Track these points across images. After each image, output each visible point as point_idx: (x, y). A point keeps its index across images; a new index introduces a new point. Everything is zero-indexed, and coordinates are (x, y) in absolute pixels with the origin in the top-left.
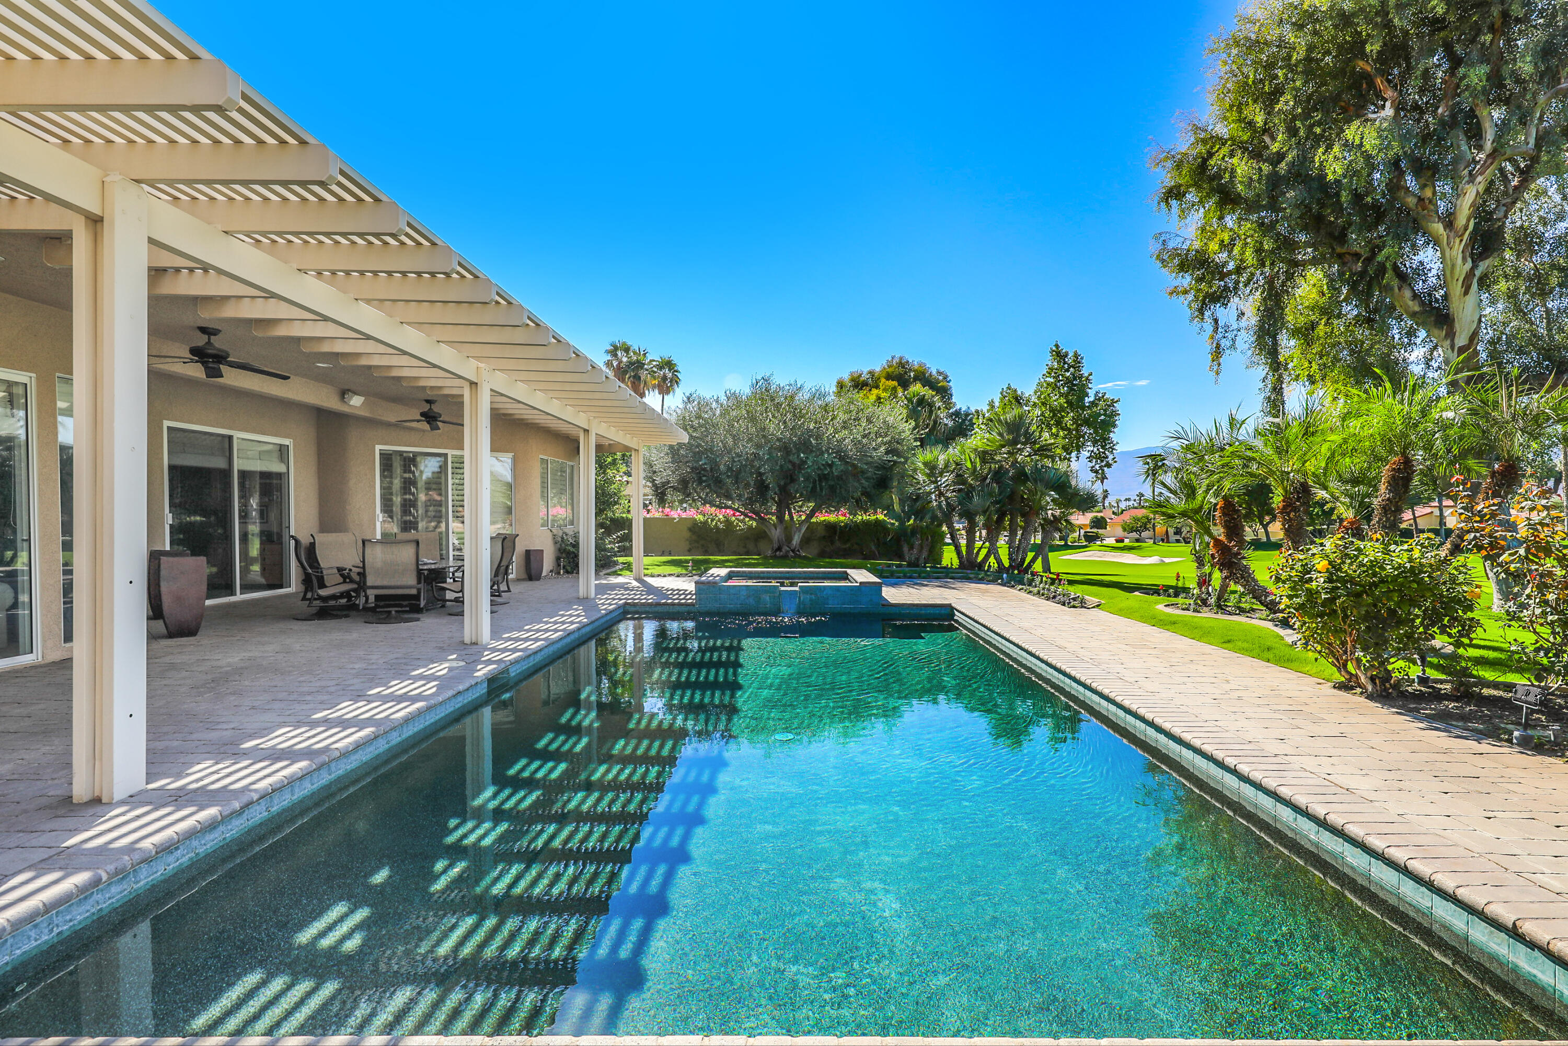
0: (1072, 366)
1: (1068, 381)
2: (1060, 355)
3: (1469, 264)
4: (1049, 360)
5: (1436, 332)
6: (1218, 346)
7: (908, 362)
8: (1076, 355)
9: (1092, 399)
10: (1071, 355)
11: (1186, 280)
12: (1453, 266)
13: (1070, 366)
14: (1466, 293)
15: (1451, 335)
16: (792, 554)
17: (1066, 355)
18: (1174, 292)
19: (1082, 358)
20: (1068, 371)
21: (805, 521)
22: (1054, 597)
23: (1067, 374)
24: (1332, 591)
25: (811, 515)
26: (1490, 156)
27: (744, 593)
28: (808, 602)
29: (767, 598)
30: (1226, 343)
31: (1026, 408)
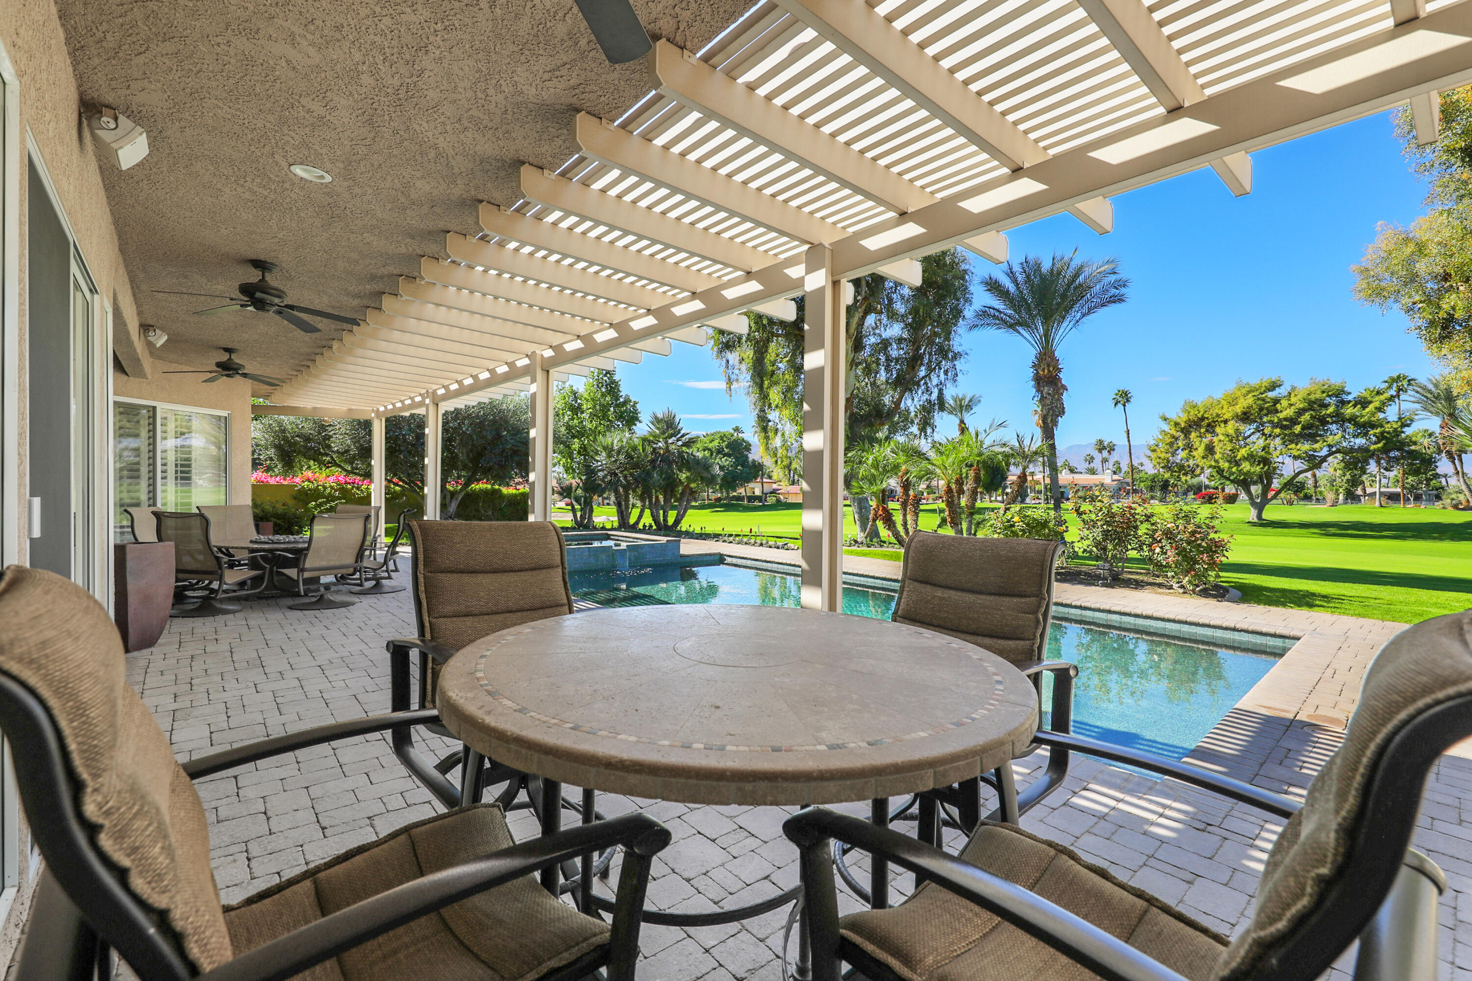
1: (605, 384)
3: (853, 355)
6: (730, 379)
9: (623, 400)
14: (851, 369)
20: (605, 375)
21: (461, 490)
22: (761, 545)
23: (605, 378)
24: (1023, 530)
25: (467, 484)
26: (863, 299)
27: (586, 553)
28: (633, 558)
29: (604, 557)
30: (733, 377)
31: (579, 401)
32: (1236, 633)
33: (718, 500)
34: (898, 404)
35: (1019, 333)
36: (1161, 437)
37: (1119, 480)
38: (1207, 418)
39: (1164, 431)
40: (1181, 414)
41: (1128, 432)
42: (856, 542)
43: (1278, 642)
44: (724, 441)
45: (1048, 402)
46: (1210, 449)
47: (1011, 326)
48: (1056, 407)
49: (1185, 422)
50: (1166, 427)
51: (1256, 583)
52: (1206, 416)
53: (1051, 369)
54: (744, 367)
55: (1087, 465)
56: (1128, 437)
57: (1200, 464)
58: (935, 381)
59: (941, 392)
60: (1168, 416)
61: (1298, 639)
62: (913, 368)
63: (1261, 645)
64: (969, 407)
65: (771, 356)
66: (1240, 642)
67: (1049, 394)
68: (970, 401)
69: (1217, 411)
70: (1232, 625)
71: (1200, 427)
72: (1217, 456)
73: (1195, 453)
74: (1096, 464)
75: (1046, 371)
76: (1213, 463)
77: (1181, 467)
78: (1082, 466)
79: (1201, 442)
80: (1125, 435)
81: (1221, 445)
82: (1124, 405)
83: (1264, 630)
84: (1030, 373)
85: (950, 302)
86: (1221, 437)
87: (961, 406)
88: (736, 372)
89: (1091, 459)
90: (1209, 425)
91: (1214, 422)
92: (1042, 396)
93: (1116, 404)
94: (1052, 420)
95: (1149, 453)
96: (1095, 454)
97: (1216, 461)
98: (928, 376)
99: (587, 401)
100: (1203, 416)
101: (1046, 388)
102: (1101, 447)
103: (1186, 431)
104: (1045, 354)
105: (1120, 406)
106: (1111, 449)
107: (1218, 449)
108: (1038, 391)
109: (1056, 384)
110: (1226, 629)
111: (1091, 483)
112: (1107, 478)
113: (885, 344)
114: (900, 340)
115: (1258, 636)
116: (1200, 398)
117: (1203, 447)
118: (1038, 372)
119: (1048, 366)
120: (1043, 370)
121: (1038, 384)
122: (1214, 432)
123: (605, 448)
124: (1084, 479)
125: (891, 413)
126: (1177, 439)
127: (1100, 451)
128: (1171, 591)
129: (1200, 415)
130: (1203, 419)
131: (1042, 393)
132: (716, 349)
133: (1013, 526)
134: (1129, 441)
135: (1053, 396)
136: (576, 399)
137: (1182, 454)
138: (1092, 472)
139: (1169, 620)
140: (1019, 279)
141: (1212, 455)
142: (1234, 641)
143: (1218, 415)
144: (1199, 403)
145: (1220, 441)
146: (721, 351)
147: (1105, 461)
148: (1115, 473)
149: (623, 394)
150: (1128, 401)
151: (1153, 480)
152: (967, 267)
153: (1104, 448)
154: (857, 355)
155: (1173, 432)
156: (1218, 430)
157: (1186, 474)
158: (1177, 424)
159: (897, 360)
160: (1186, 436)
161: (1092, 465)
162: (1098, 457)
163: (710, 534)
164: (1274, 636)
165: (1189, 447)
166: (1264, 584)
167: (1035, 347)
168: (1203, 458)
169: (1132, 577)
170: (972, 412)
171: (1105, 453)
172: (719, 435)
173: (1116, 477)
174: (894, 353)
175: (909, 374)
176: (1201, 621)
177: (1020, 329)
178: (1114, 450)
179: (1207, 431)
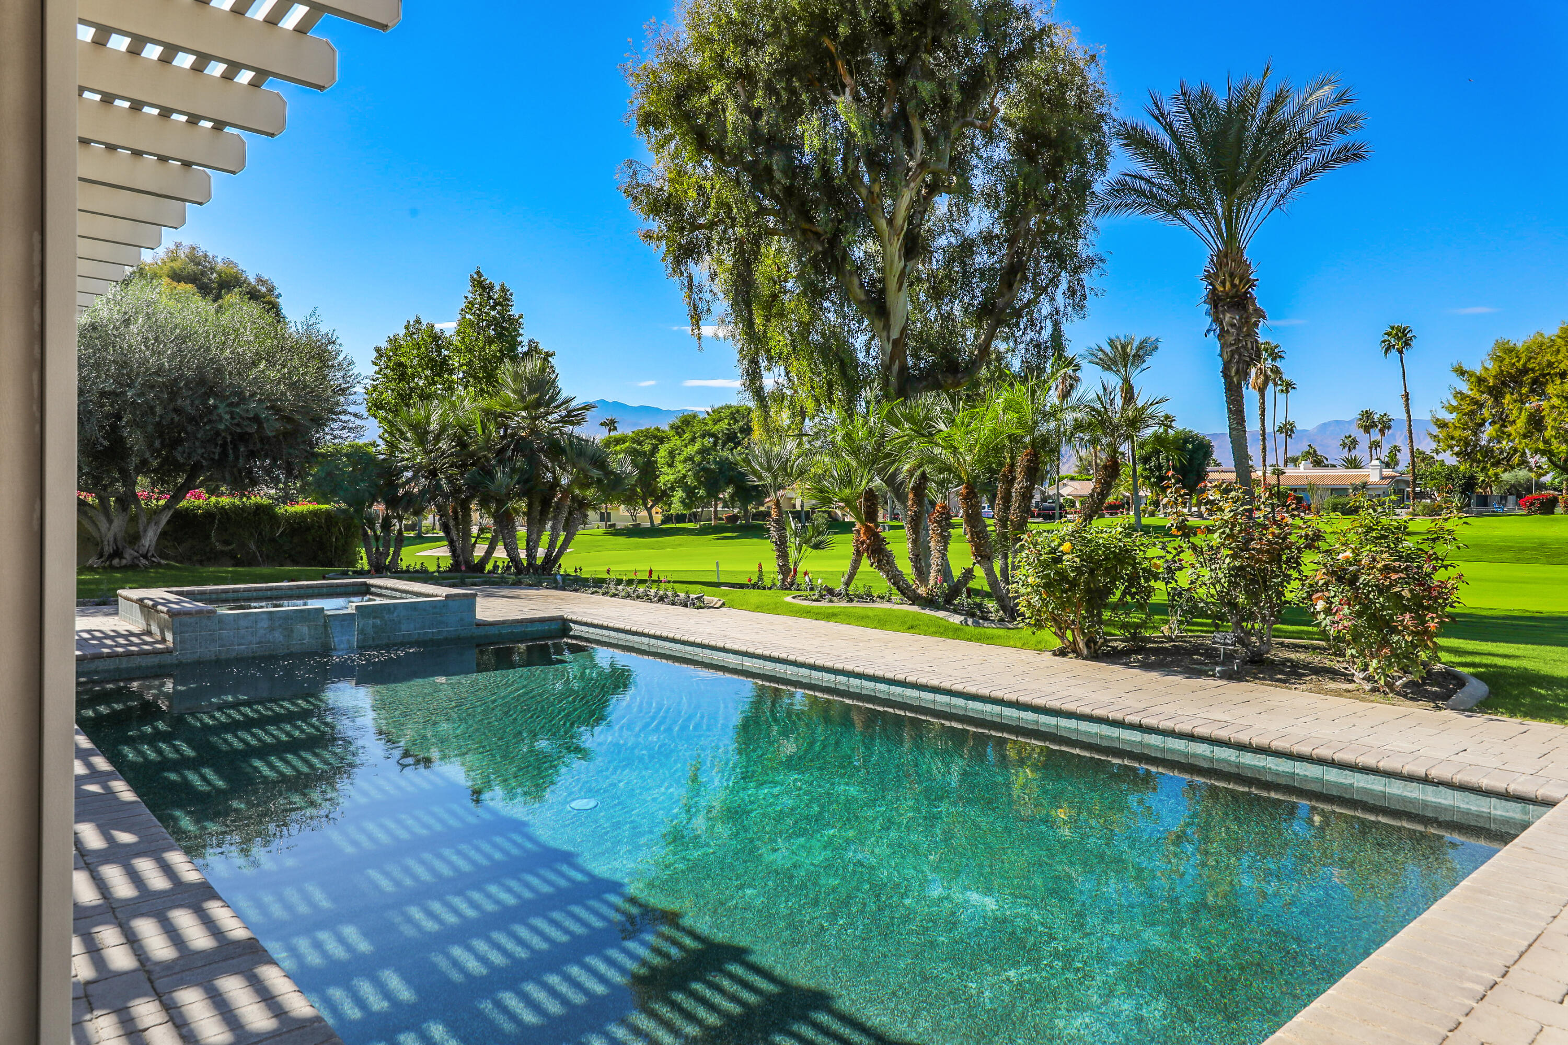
0: (500, 304)
1: (493, 322)
2: (481, 285)
3: (902, 263)
4: (467, 290)
5: (876, 322)
6: (695, 308)
7: (206, 256)
8: (504, 290)
9: (525, 349)
10: (497, 287)
11: (656, 225)
12: (892, 261)
13: (496, 304)
14: (900, 289)
15: (887, 327)
16: (144, 561)
17: (492, 288)
18: (648, 236)
19: (511, 294)
20: (493, 308)
21: (166, 507)
22: (661, 599)
23: (493, 313)
24: (1077, 569)
25: (178, 495)
26: (919, 165)
27: (265, 624)
28: (370, 630)
29: (305, 629)
30: (702, 306)
31: (445, 353)
32: (1430, 788)
33: (733, 518)
34: (985, 349)
35: (1183, 219)
36: (1455, 403)
37: (1393, 477)
38: (1533, 370)
39: (1461, 393)
40: (1490, 365)
41: (1406, 396)
42: (831, 591)
43: (1513, 811)
44: (736, 421)
45: (1231, 339)
46: (1536, 422)
47: (1172, 210)
48: (1245, 347)
49: (1495, 377)
50: (1464, 387)
51: (1530, 665)
52: (1530, 366)
53: (1237, 281)
54: (717, 287)
55: (1345, 454)
56: (1407, 405)
57: (1520, 447)
58: (1046, 309)
59: (1056, 325)
60: (1466, 367)
61: (1549, 804)
62: (1010, 286)
63: (1479, 816)
64: (1138, 358)
65: (765, 268)
66: (1437, 808)
67: (1233, 325)
68: (1139, 348)
69: (1548, 357)
70: (1421, 771)
71: (1521, 385)
72: (1548, 433)
73: (1510, 429)
74: (1361, 452)
75: (1228, 285)
76: (1541, 445)
77: (1487, 452)
78: (1334, 453)
79: (1521, 409)
80: (1402, 401)
81: (1554, 415)
82: (1401, 352)
83: (1486, 783)
84: (1204, 289)
85: (1072, 171)
86: (1556, 401)
87: (1125, 356)
88: (708, 296)
89: (1352, 444)
90: (1535, 381)
91: (1544, 376)
92: (1222, 329)
93: (1387, 350)
94: (1237, 372)
95: (1436, 431)
96: (1359, 434)
97: (1546, 442)
98: (1034, 301)
99: (460, 351)
100: (1524, 365)
101: (1228, 315)
102: (1368, 422)
103: (1496, 393)
104: (1226, 256)
105: (1394, 353)
106: (1385, 425)
107: (1549, 422)
108: (1217, 320)
109: (1245, 308)
110: (1411, 778)
111: (1346, 483)
112: (1373, 474)
113: (967, 248)
114: (988, 238)
115: (1473, 797)
116: (1521, 339)
117: (1524, 415)
118: (1215, 289)
119: (1232, 275)
120: (1223, 283)
121: (1216, 307)
122: (1543, 393)
123: (414, 427)
124: (1339, 475)
125: (974, 365)
126: (1481, 406)
127: (1367, 429)
128: (1350, 686)
129: (1520, 365)
130: (1525, 371)
131: (1221, 324)
132: (670, 258)
133: (1058, 560)
134: (1408, 412)
135: (1239, 329)
136: (439, 348)
137: (1489, 431)
138: (1353, 464)
139: (1301, 758)
140: (1176, 124)
141: (1540, 431)
142: (1425, 804)
143: (1550, 364)
144: (1519, 346)
145: (1553, 407)
146: (678, 261)
147: (1375, 445)
148: (1388, 465)
149: (524, 339)
150: (1407, 344)
151: (1449, 477)
152: (1105, 110)
153: (1374, 425)
154: (910, 264)
155: (1474, 394)
156: (1550, 389)
157: (1497, 464)
158: (1480, 380)
159: (982, 272)
160: (1496, 399)
161: (1353, 453)
162: (1364, 441)
163: (587, 580)
164: (1506, 796)
165: (1502, 420)
166: (1546, 669)
167: (1209, 244)
168: (1525, 436)
169: (1292, 656)
170: (1144, 366)
171: (1375, 435)
172: (727, 412)
173: (1387, 472)
174: (982, 259)
175: (1002, 295)
176: (1363, 760)
177: (1184, 213)
178: (1389, 428)
179: (1532, 391)
